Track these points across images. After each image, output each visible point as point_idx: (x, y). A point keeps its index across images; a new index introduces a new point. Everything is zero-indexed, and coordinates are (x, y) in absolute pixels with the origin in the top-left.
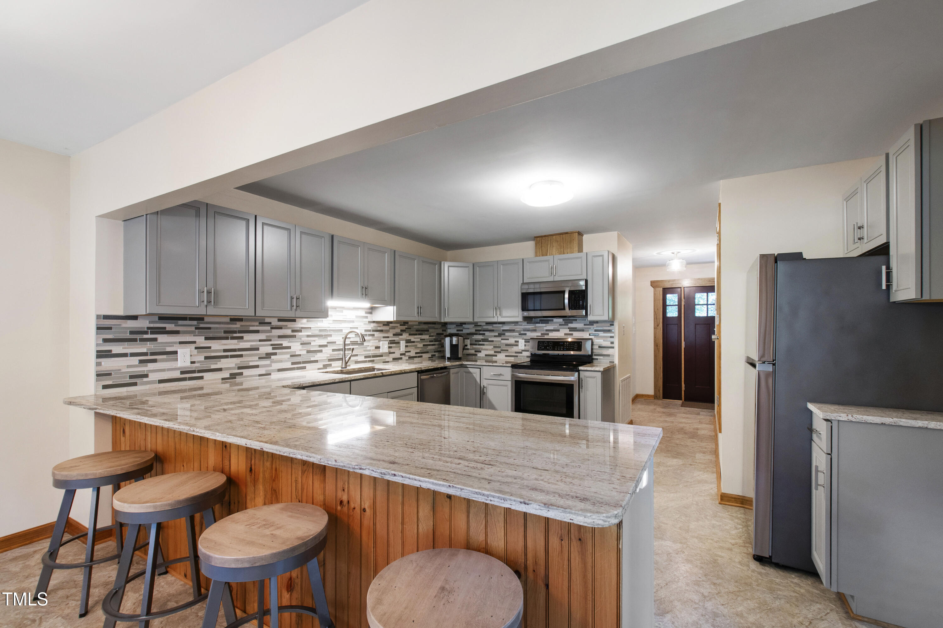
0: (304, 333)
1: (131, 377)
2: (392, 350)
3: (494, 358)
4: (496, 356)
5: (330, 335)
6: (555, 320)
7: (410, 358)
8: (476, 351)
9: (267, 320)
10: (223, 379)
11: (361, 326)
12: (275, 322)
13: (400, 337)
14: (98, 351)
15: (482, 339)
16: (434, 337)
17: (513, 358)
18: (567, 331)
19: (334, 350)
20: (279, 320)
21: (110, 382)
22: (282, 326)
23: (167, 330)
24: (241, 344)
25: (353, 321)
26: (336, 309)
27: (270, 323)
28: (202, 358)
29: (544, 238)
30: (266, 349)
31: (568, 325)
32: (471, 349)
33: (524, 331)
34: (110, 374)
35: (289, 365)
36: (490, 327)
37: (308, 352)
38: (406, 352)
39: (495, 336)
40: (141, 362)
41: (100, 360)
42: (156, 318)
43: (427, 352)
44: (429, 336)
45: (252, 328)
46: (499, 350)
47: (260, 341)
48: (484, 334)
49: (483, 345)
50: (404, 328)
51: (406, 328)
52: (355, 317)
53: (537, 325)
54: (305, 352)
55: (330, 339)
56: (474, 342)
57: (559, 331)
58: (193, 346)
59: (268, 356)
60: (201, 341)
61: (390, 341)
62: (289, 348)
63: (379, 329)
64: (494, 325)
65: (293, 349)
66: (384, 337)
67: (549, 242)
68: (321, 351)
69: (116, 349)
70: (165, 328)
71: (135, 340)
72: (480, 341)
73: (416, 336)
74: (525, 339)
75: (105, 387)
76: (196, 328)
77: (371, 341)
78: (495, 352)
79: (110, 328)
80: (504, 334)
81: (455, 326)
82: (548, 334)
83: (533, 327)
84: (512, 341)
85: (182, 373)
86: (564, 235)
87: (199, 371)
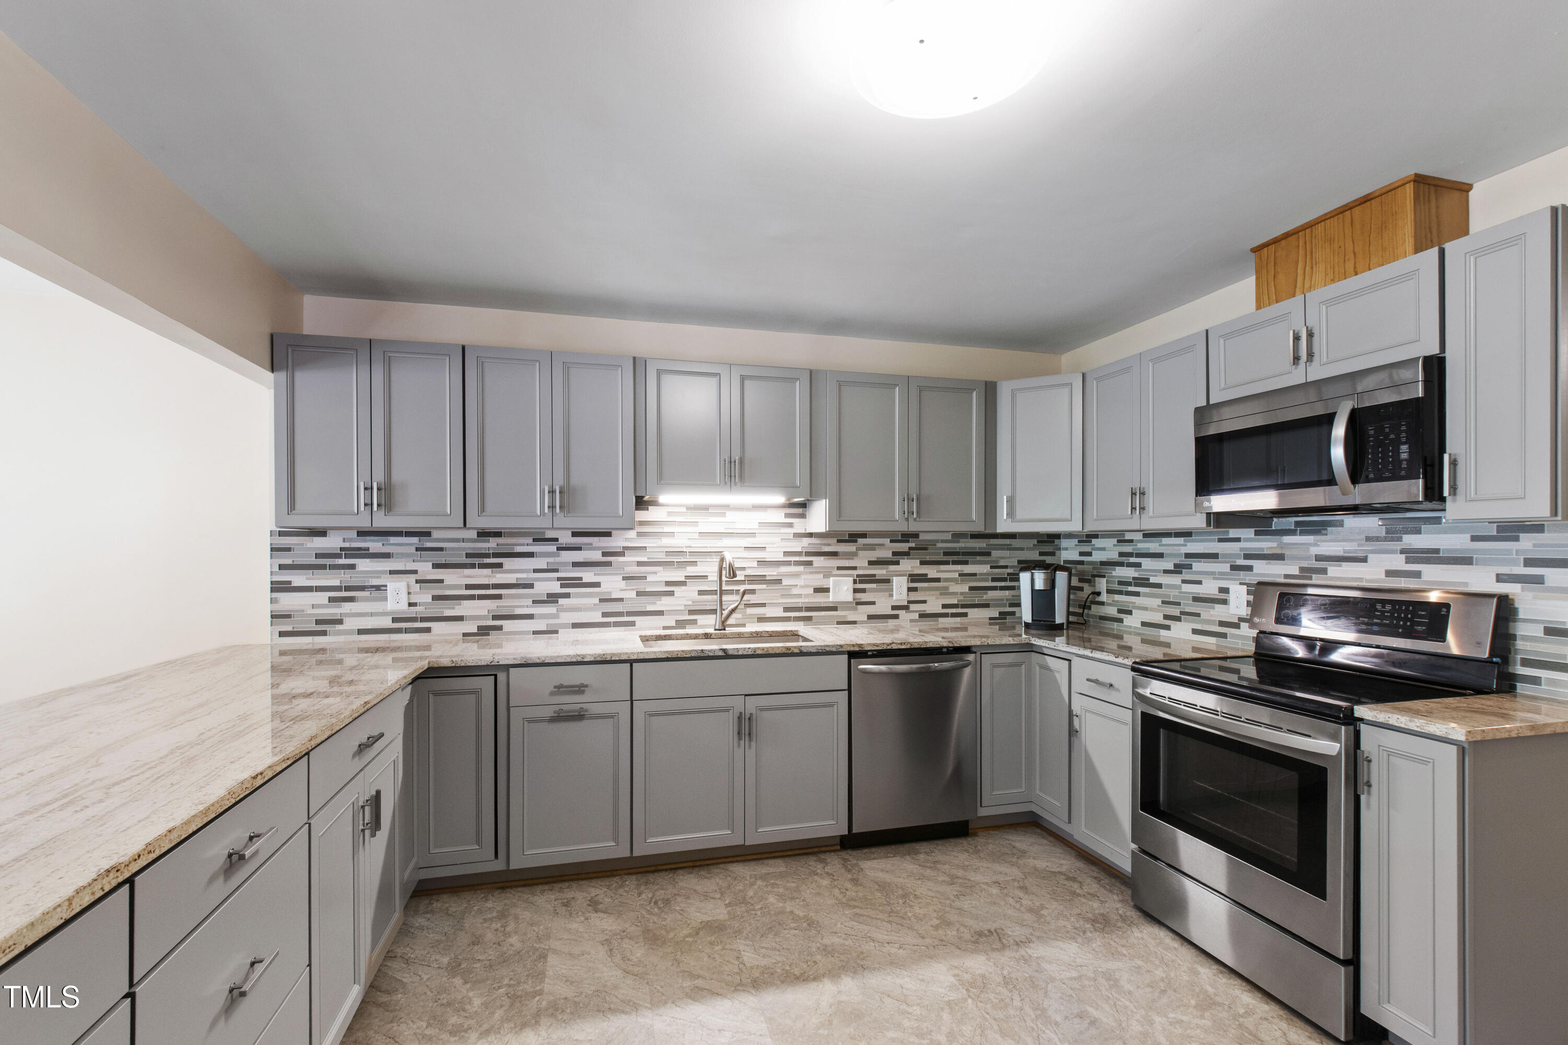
0: (629, 558)
1: (318, 622)
2: (863, 597)
3: (1163, 632)
4: (1168, 628)
5: (694, 563)
6: (1351, 521)
7: (923, 616)
8: (1120, 611)
9: (550, 534)
10: (465, 635)
11: (774, 544)
12: (566, 538)
13: (892, 568)
14: (272, 583)
15: (1134, 578)
16: (1009, 571)
17: (1212, 640)
18: (1398, 562)
19: (701, 593)
20: (575, 534)
21: (289, 628)
22: (583, 544)
23: (371, 551)
24: (498, 575)
25: (753, 535)
26: (708, 509)
27: (556, 540)
28: (429, 599)
29: (1283, 242)
30: (547, 585)
31: (1400, 539)
32: (1109, 604)
33: (1247, 557)
34: (289, 616)
35: (597, 617)
36: (1152, 546)
37: (639, 594)
38: (909, 602)
39: (1166, 572)
40: (331, 600)
41: (275, 595)
42: (354, 534)
43: (987, 606)
44: (992, 567)
45: (519, 549)
46: (1175, 611)
47: (535, 571)
48: (1138, 565)
49: (1137, 594)
50: (904, 547)
51: (910, 548)
52: (756, 526)
53: (1287, 539)
54: (633, 594)
55: (691, 570)
56: (1116, 587)
57: (1364, 560)
58: (413, 578)
59: (552, 598)
60: (426, 569)
61: (858, 576)
62: (597, 585)
63: (826, 549)
64: (1165, 541)
65: (604, 588)
66: (839, 568)
67: (1301, 252)
68: (671, 593)
69: (298, 579)
70: (368, 549)
71: (323, 567)
72: (1129, 584)
73: (943, 567)
74: (1248, 585)
75: (282, 634)
76: (417, 549)
77: (803, 577)
78: (1166, 617)
79: (289, 549)
80: (1190, 567)
81: (1075, 541)
82: (1324, 571)
83: (1275, 545)
84: (1209, 588)
85: (395, 620)
86: (1357, 211)
87: (423, 619)
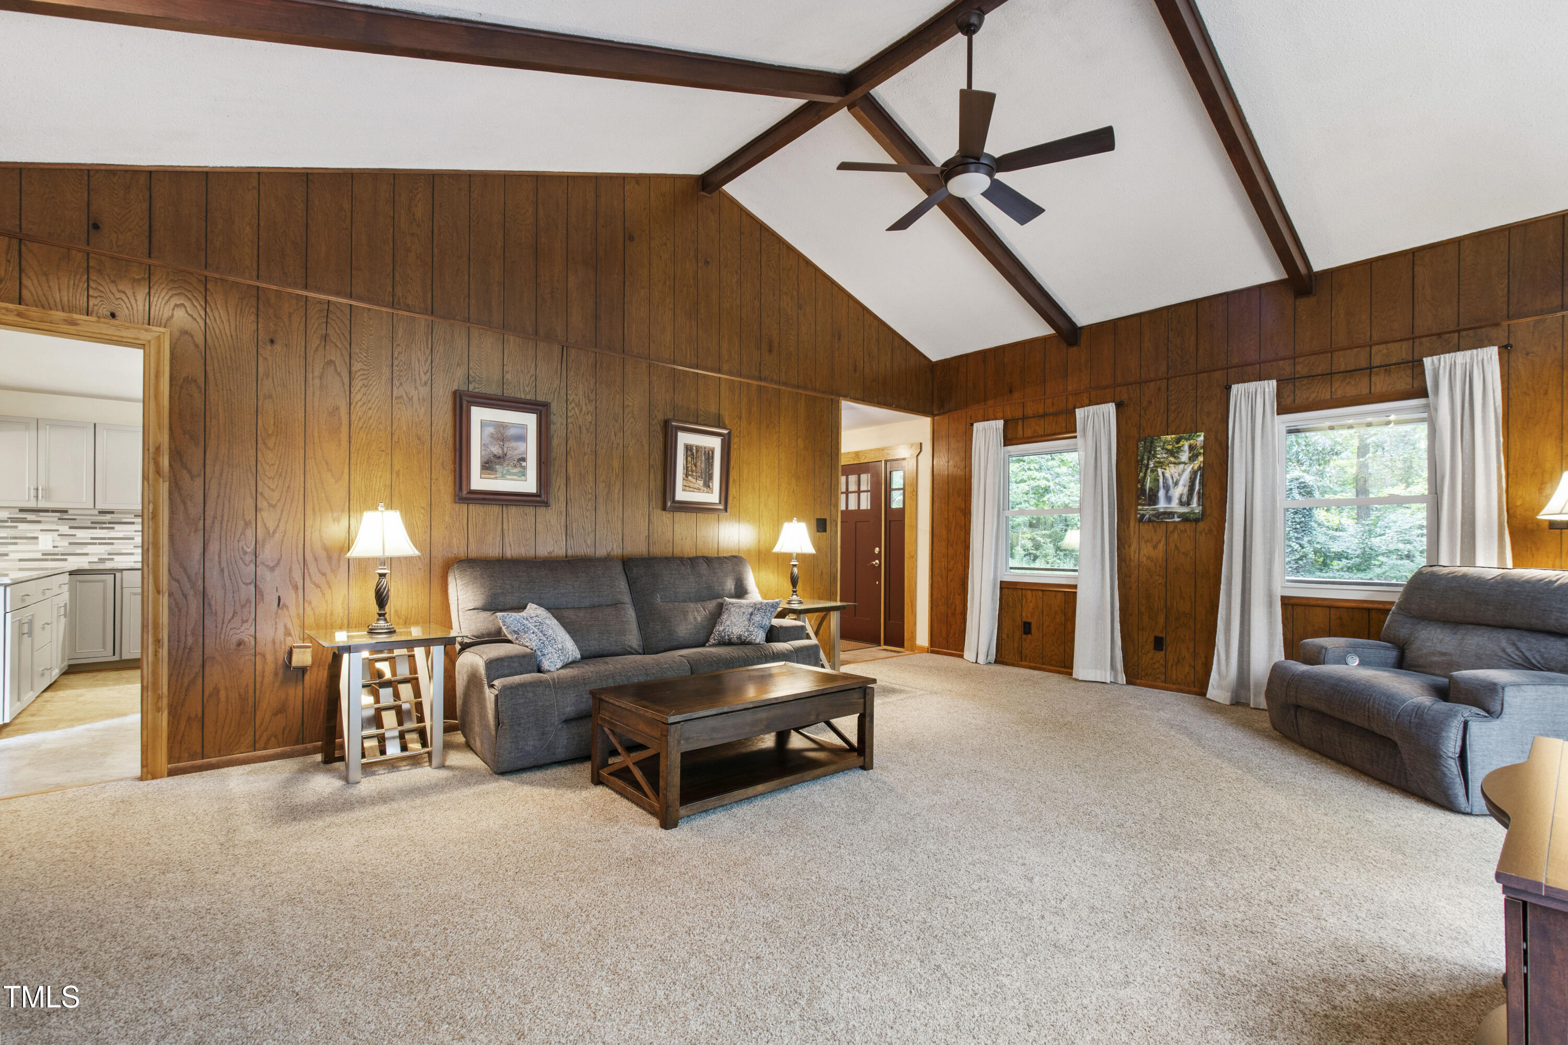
10: (89, 562)
23: (28, 519)
28: (66, 544)
42: (17, 510)
47: (135, 531)
58: (56, 533)
60: (65, 529)
70: (26, 518)
76: (59, 519)
85: (43, 554)
87: (62, 554)
